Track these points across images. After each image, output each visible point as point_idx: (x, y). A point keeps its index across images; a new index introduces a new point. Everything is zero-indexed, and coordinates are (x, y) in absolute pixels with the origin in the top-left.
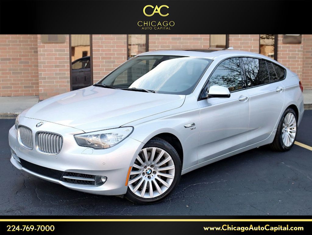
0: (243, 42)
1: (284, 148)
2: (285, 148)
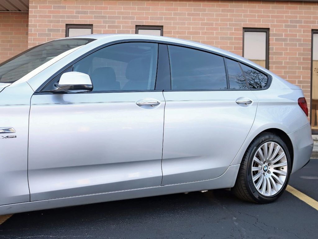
0: (288, 70)
1: (257, 197)
2: (259, 197)
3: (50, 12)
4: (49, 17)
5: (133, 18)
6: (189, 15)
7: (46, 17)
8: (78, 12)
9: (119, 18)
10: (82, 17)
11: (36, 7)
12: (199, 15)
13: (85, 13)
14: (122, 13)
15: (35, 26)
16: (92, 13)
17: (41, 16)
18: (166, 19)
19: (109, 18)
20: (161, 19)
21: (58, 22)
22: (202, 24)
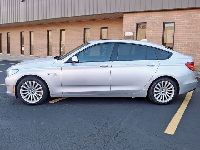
3: (131, 19)
4: (130, 20)
5: (162, 19)
6: (187, 16)
7: (129, 20)
8: (141, 18)
9: (157, 19)
10: (142, 20)
11: (126, 17)
12: (192, 16)
13: (144, 18)
14: (158, 17)
15: (126, 24)
16: (146, 18)
17: (127, 21)
18: (176, 19)
19: (153, 19)
20: (174, 19)
21: (134, 22)
22: (193, 20)
